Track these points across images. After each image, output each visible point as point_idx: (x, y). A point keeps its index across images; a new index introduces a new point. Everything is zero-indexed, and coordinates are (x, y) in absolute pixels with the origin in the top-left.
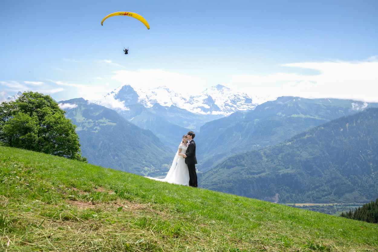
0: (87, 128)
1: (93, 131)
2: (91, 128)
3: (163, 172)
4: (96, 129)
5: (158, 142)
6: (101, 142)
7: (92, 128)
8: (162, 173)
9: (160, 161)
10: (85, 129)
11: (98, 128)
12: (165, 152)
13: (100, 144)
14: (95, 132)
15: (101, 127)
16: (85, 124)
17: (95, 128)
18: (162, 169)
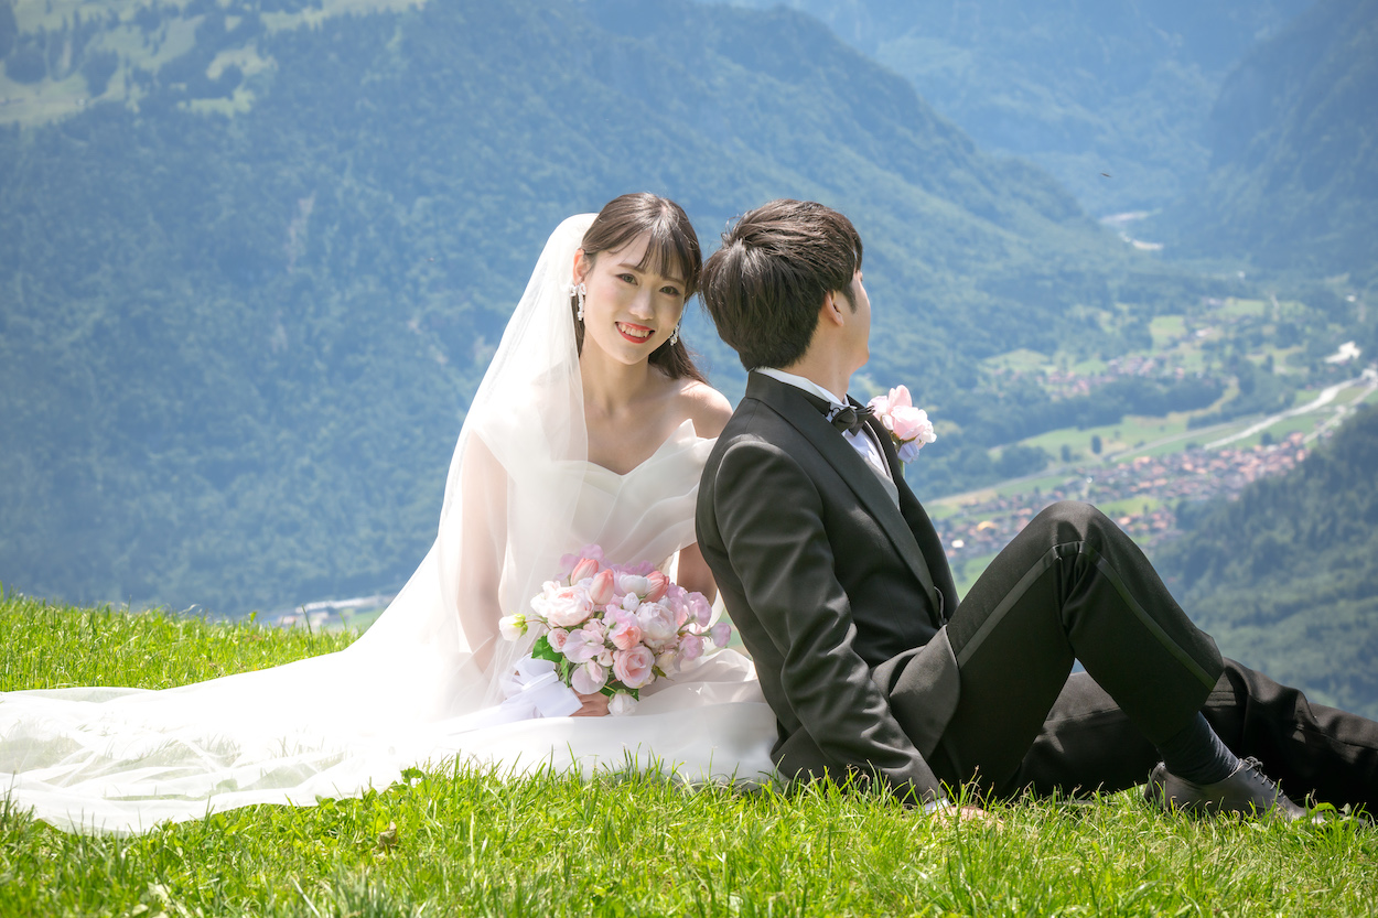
0: (140, 77)
1: (205, 106)
2: (172, 72)
3: (1000, 436)
4: (233, 77)
5: (902, 131)
6: (307, 205)
7: (188, 71)
8: (996, 453)
9: (947, 325)
10: (115, 89)
11: (252, 62)
12: (988, 227)
13: (296, 230)
14: (224, 106)
15: (275, 46)
16: (109, 42)
17: (215, 71)
18: (987, 415)
